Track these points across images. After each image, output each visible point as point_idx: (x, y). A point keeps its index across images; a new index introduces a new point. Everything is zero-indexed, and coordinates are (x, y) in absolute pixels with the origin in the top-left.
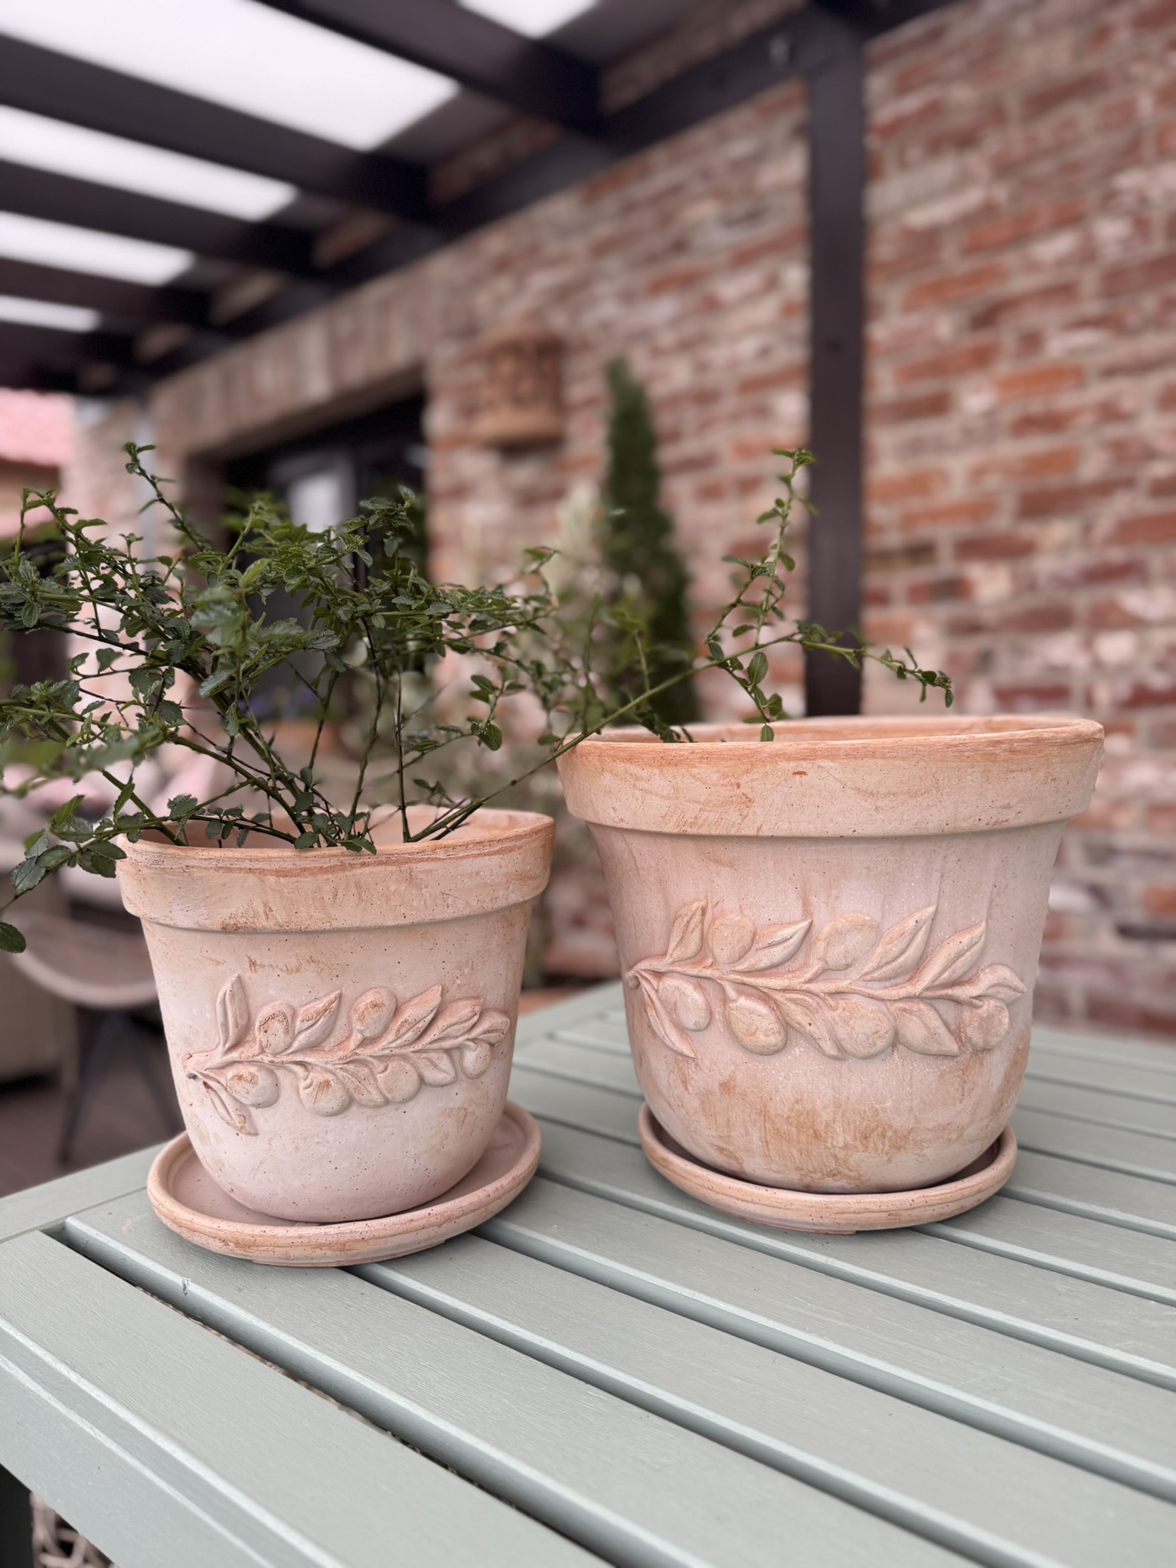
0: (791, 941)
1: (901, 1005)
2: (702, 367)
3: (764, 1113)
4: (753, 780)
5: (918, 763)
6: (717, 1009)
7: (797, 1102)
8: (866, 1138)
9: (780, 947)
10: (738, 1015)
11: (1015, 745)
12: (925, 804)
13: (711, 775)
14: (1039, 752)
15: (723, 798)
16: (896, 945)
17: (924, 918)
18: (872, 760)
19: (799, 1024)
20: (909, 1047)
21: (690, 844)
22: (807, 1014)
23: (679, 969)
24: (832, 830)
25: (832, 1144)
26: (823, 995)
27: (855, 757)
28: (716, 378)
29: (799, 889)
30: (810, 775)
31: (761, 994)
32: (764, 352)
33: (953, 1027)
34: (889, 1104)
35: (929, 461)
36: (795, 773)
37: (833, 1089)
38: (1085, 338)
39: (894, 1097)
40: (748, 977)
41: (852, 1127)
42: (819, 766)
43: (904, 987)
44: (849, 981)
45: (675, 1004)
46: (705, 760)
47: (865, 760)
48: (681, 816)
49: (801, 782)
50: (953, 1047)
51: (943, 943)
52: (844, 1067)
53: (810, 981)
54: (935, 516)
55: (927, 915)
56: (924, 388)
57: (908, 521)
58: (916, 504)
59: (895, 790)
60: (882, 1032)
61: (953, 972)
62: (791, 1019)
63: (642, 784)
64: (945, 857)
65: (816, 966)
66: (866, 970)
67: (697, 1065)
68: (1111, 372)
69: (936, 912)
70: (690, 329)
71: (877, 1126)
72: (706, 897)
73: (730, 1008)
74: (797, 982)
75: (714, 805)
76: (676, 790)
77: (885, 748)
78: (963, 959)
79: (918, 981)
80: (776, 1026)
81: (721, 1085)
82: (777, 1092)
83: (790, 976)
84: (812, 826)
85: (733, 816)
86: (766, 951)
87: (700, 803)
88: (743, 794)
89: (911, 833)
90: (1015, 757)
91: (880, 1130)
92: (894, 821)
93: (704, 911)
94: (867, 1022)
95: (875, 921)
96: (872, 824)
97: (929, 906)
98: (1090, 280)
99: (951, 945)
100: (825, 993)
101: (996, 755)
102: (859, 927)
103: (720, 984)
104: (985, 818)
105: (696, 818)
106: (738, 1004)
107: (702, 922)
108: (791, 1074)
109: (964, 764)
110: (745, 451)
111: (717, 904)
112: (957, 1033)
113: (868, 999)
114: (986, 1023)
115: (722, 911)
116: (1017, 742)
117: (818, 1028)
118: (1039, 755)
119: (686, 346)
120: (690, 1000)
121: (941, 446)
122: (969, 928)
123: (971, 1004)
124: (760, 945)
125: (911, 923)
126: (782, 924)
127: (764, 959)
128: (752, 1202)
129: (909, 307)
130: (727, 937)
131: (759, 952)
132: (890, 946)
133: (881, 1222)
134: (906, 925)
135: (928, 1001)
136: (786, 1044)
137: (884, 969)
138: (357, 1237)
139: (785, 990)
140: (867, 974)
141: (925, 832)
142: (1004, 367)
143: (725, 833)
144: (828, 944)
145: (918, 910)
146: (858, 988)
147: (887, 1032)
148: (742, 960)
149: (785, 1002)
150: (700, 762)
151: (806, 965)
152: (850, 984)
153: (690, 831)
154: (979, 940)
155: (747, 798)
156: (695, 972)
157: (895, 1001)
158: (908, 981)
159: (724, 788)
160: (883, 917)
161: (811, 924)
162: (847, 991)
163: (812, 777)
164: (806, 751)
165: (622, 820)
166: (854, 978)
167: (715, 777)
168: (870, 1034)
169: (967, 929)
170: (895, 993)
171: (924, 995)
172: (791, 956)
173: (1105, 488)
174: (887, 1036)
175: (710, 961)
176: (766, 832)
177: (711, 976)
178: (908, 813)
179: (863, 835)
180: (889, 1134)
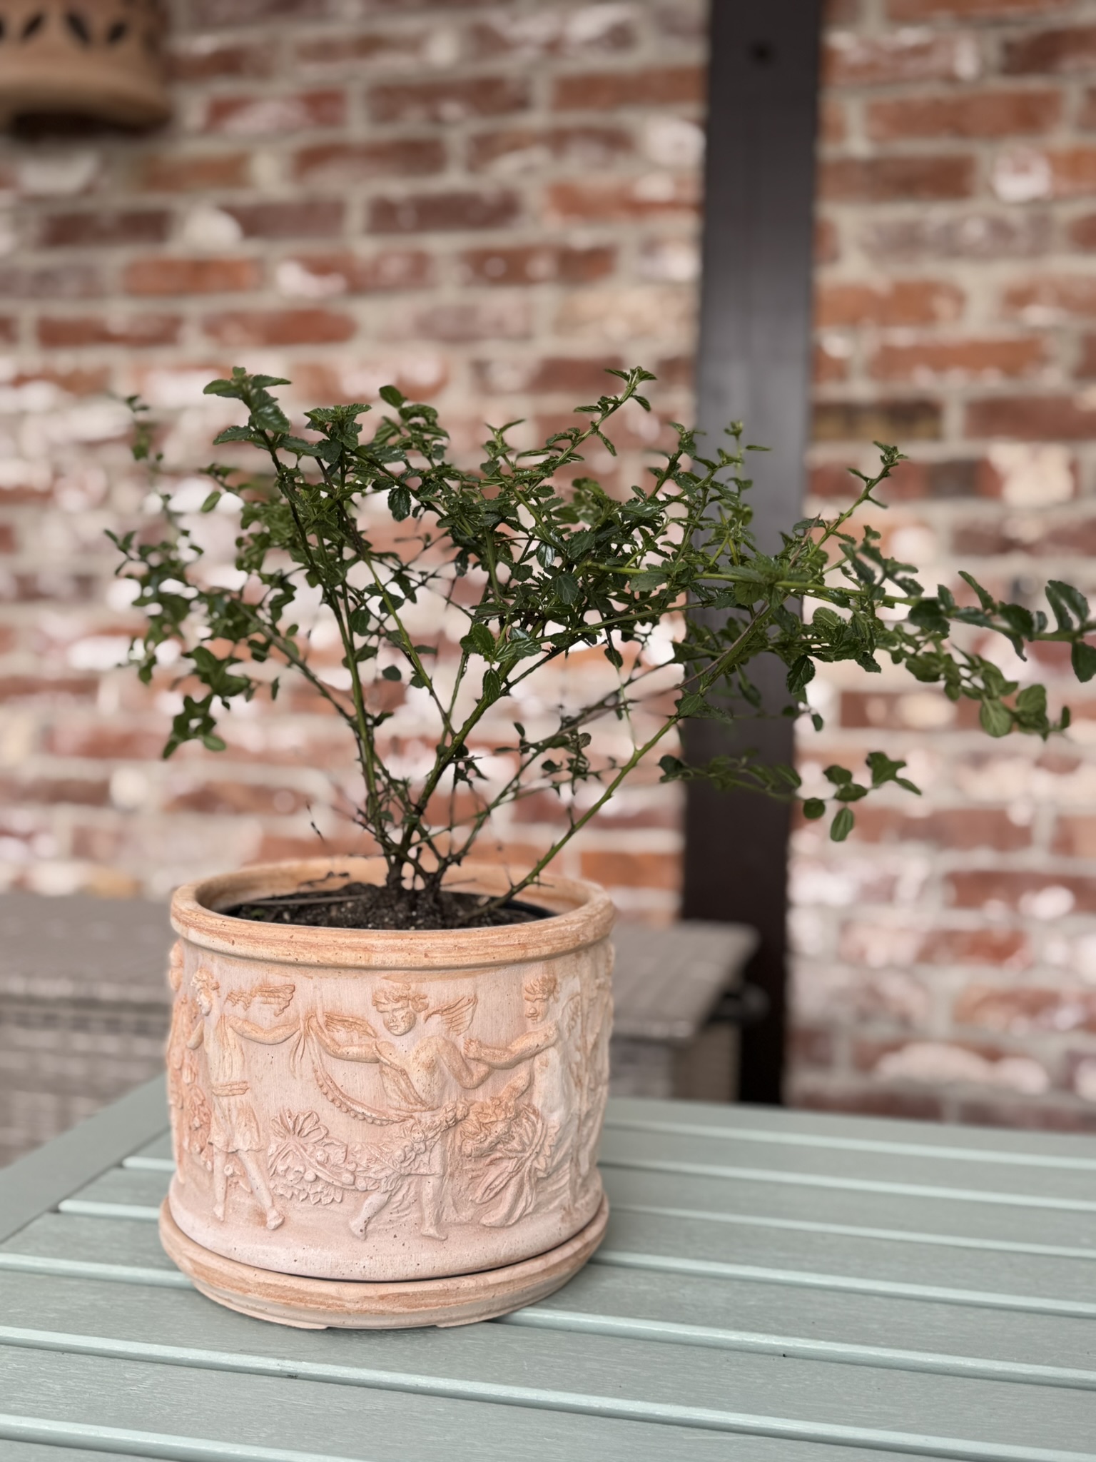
2: (486, 42)
32: (619, 37)
35: (930, 268)
54: (940, 359)
57: (887, 362)
58: (906, 335)
110: (574, 202)
121: (951, 246)
142: (1063, 136)
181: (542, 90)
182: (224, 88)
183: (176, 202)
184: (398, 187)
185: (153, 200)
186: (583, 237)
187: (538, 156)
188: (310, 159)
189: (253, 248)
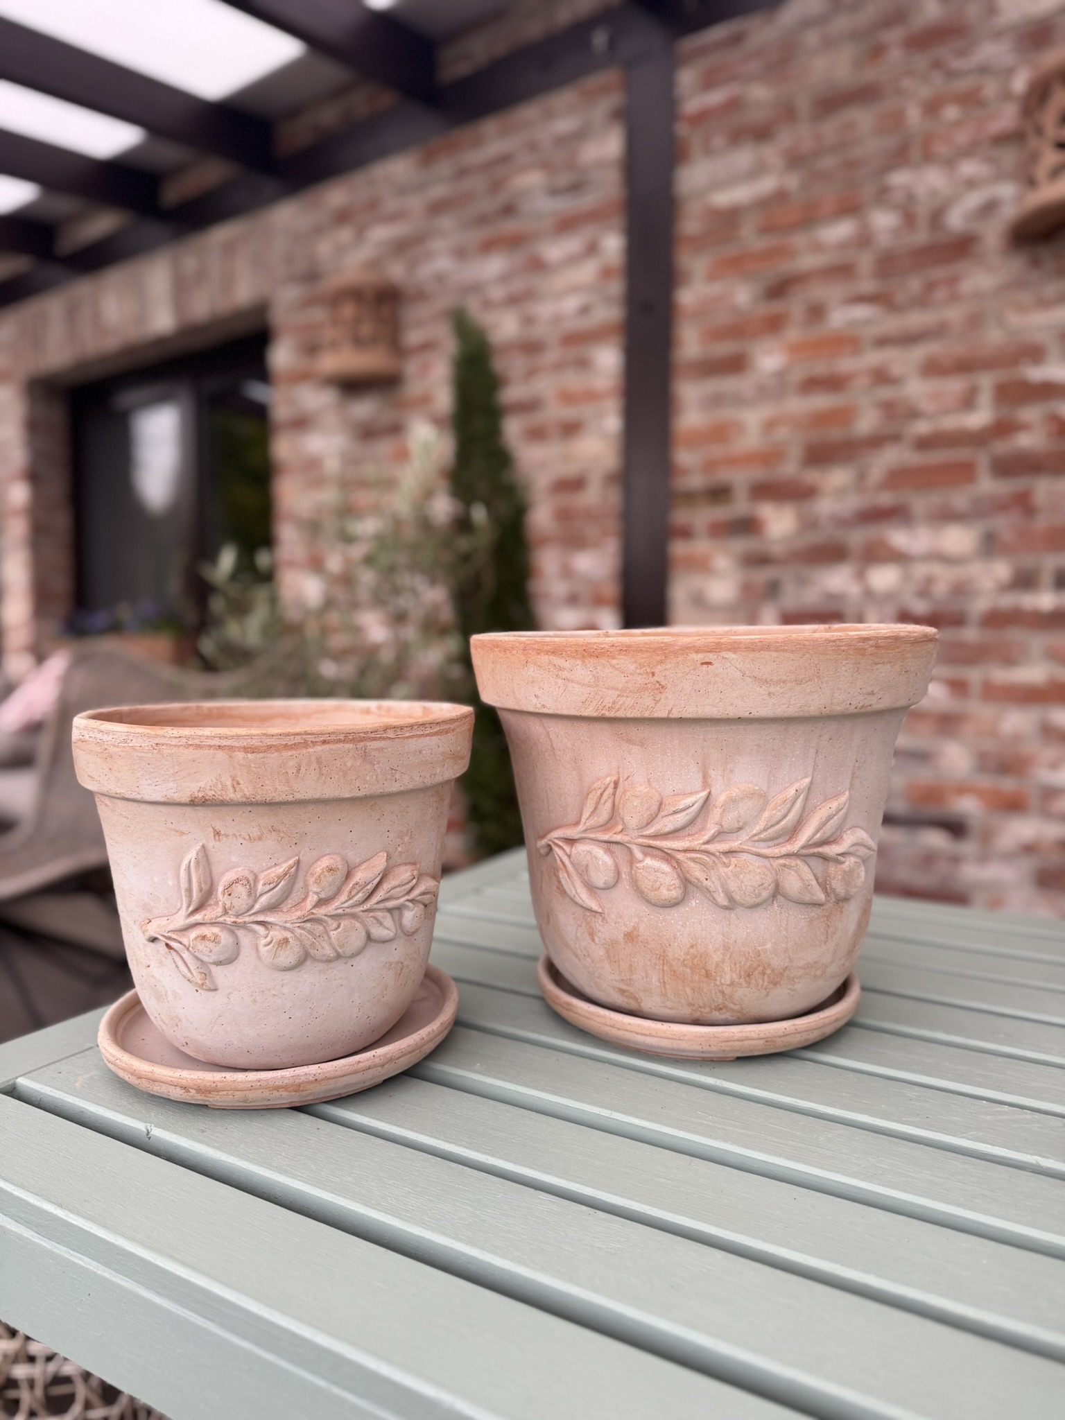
0: (693, 808)
1: (782, 861)
2: (528, 321)
3: (663, 958)
4: (666, 669)
5: (804, 655)
6: (624, 869)
7: (692, 947)
8: (749, 976)
9: (684, 814)
10: (645, 874)
11: (879, 641)
12: (809, 690)
13: (629, 665)
14: (897, 648)
15: (639, 686)
16: (779, 810)
17: (802, 787)
18: (767, 653)
19: (697, 879)
20: (786, 897)
21: (605, 727)
22: (704, 871)
23: (592, 836)
24: (732, 712)
25: (720, 981)
26: (718, 854)
27: (753, 650)
28: (540, 331)
29: (700, 764)
30: (715, 665)
31: (664, 855)
32: (585, 310)
33: (820, 880)
34: (769, 946)
35: (727, 414)
36: (702, 664)
37: (723, 935)
38: (862, 312)
39: (773, 940)
40: (653, 840)
41: (738, 966)
42: (723, 657)
43: (784, 846)
44: (740, 842)
45: (587, 866)
46: (624, 653)
47: (762, 652)
48: (600, 702)
49: (707, 672)
50: (821, 896)
51: (815, 808)
52: (733, 915)
53: (707, 842)
54: (733, 461)
55: (805, 785)
56: (724, 349)
57: (710, 466)
58: (716, 451)
59: (785, 678)
60: (766, 884)
61: (824, 833)
62: (691, 875)
63: (565, 674)
64: (820, 736)
65: (712, 830)
66: (755, 832)
67: (604, 919)
68: (883, 342)
69: (811, 783)
70: (518, 285)
71: (759, 965)
72: (618, 773)
73: (637, 867)
74: (696, 843)
75: (630, 692)
76: (597, 678)
77: (778, 642)
78: (832, 821)
79: (796, 841)
80: (677, 882)
81: (625, 935)
82: (675, 939)
83: (690, 838)
84: (715, 709)
85: (647, 701)
86: (671, 818)
87: (617, 689)
88: (657, 682)
89: (796, 715)
90: (879, 652)
91: (761, 968)
92: (783, 704)
93: (616, 784)
94: (754, 876)
95: (762, 790)
96: (766, 707)
97: (806, 777)
98: (866, 262)
99: (823, 810)
100: (720, 852)
101: (865, 650)
102: (750, 795)
103: (628, 847)
104: (854, 702)
105: (614, 703)
106: (644, 864)
107: (614, 794)
108: (688, 923)
109: (840, 656)
110: (567, 398)
111: (627, 778)
112: (824, 885)
113: (755, 857)
114: (848, 876)
115: (632, 784)
116: (881, 639)
117: (713, 883)
118: (897, 650)
119: (514, 300)
120: (600, 863)
121: (739, 400)
122: (836, 796)
123: (836, 860)
124: (666, 813)
125: (792, 792)
126: (685, 794)
127: (668, 824)
128: (650, 1035)
129: (712, 277)
130: (636, 806)
131: (664, 819)
132: (775, 811)
133: (758, 1048)
134: (787, 793)
135: (803, 858)
136: (684, 897)
137: (770, 831)
138: (311, 1079)
139: (686, 851)
140: (755, 835)
141: (807, 715)
142: (794, 333)
143: (639, 716)
144: (724, 811)
145: (797, 780)
146: (748, 848)
147: (770, 885)
148: (648, 826)
149: (686, 861)
150: (620, 654)
151: (703, 829)
152: (741, 844)
153: (608, 714)
154: (844, 806)
155: (660, 685)
156: (606, 837)
157: (778, 858)
158: (788, 841)
159: (640, 676)
160: (769, 787)
161: (710, 793)
162: (738, 850)
163: (717, 667)
164: (712, 644)
165: (544, 706)
166: (744, 840)
167: (633, 667)
168: (757, 886)
169: (834, 797)
170: (777, 851)
171: (800, 852)
172: (691, 822)
173: (876, 441)
174: (770, 887)
175: (620, 827)
176: (675, 715)
177: (621, 841)
178: (794, 698)
179: (757, 717)
180: (768, 972)
181: (553, 341)
186: (567, 413)
187: (551, 376)
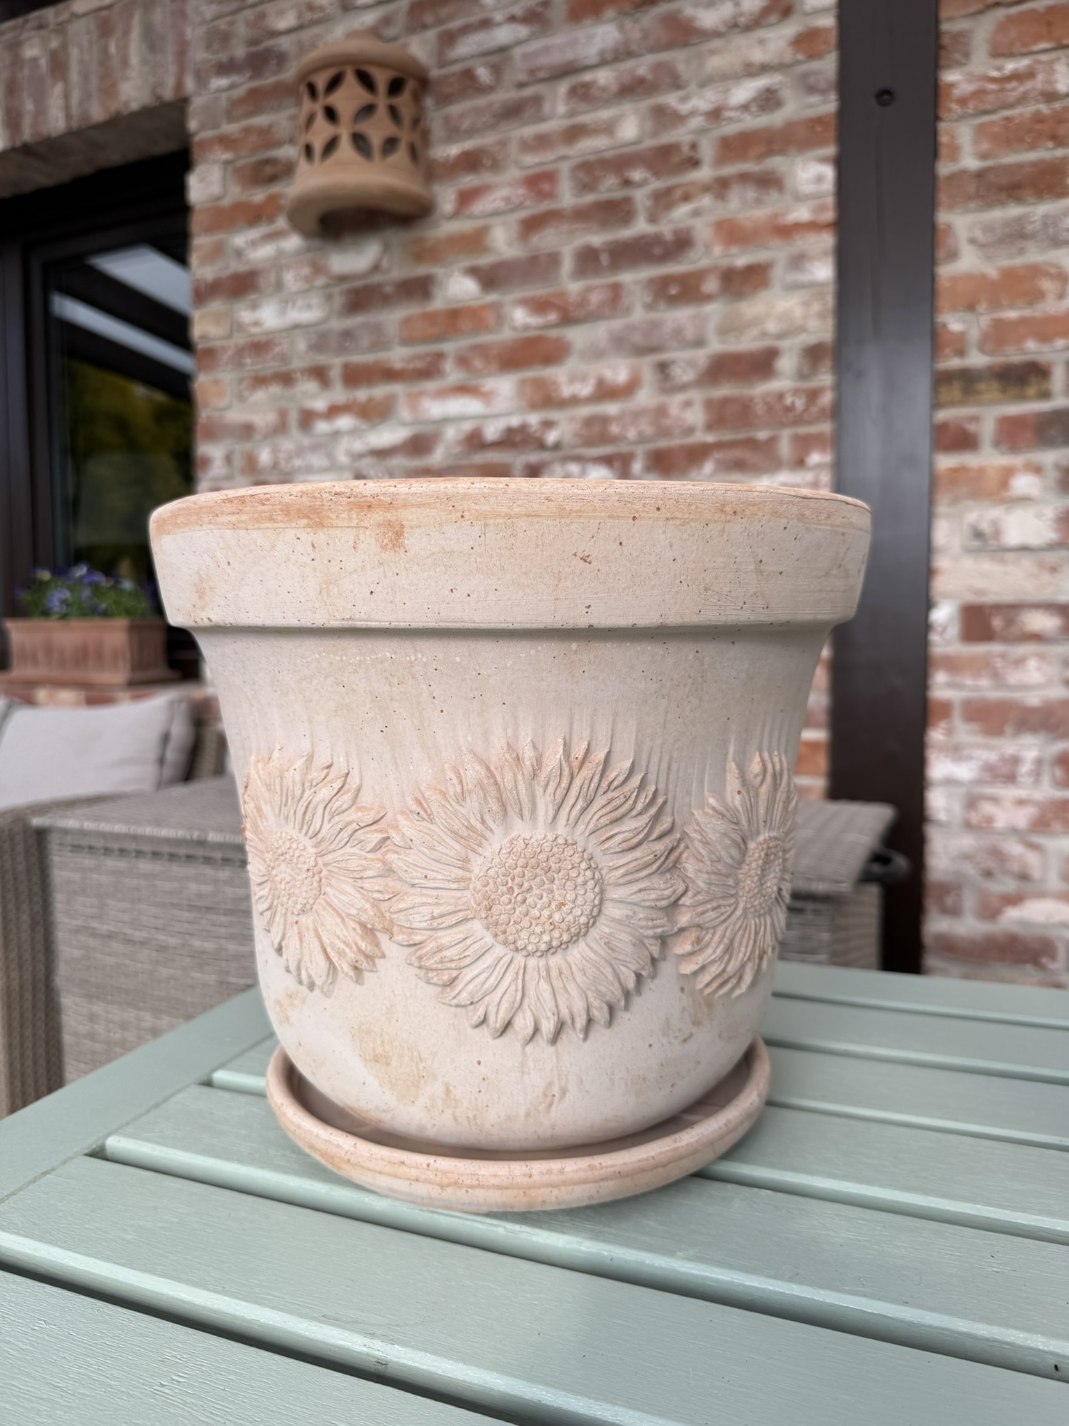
110: (732, 233)
181: (707, 151)
182: (469, 181)
183: (438, 271)
184: (597, 239)
185: (421, 270)
186: (742, 260)
187: (706, 201)
188: (532, 225)
189: (492, 297)
